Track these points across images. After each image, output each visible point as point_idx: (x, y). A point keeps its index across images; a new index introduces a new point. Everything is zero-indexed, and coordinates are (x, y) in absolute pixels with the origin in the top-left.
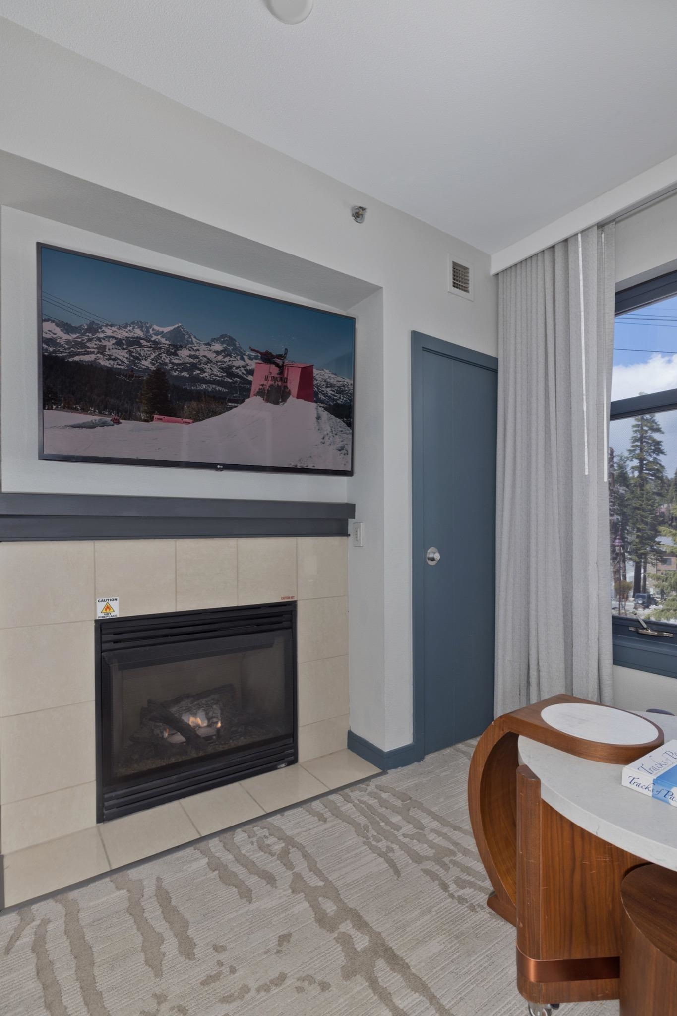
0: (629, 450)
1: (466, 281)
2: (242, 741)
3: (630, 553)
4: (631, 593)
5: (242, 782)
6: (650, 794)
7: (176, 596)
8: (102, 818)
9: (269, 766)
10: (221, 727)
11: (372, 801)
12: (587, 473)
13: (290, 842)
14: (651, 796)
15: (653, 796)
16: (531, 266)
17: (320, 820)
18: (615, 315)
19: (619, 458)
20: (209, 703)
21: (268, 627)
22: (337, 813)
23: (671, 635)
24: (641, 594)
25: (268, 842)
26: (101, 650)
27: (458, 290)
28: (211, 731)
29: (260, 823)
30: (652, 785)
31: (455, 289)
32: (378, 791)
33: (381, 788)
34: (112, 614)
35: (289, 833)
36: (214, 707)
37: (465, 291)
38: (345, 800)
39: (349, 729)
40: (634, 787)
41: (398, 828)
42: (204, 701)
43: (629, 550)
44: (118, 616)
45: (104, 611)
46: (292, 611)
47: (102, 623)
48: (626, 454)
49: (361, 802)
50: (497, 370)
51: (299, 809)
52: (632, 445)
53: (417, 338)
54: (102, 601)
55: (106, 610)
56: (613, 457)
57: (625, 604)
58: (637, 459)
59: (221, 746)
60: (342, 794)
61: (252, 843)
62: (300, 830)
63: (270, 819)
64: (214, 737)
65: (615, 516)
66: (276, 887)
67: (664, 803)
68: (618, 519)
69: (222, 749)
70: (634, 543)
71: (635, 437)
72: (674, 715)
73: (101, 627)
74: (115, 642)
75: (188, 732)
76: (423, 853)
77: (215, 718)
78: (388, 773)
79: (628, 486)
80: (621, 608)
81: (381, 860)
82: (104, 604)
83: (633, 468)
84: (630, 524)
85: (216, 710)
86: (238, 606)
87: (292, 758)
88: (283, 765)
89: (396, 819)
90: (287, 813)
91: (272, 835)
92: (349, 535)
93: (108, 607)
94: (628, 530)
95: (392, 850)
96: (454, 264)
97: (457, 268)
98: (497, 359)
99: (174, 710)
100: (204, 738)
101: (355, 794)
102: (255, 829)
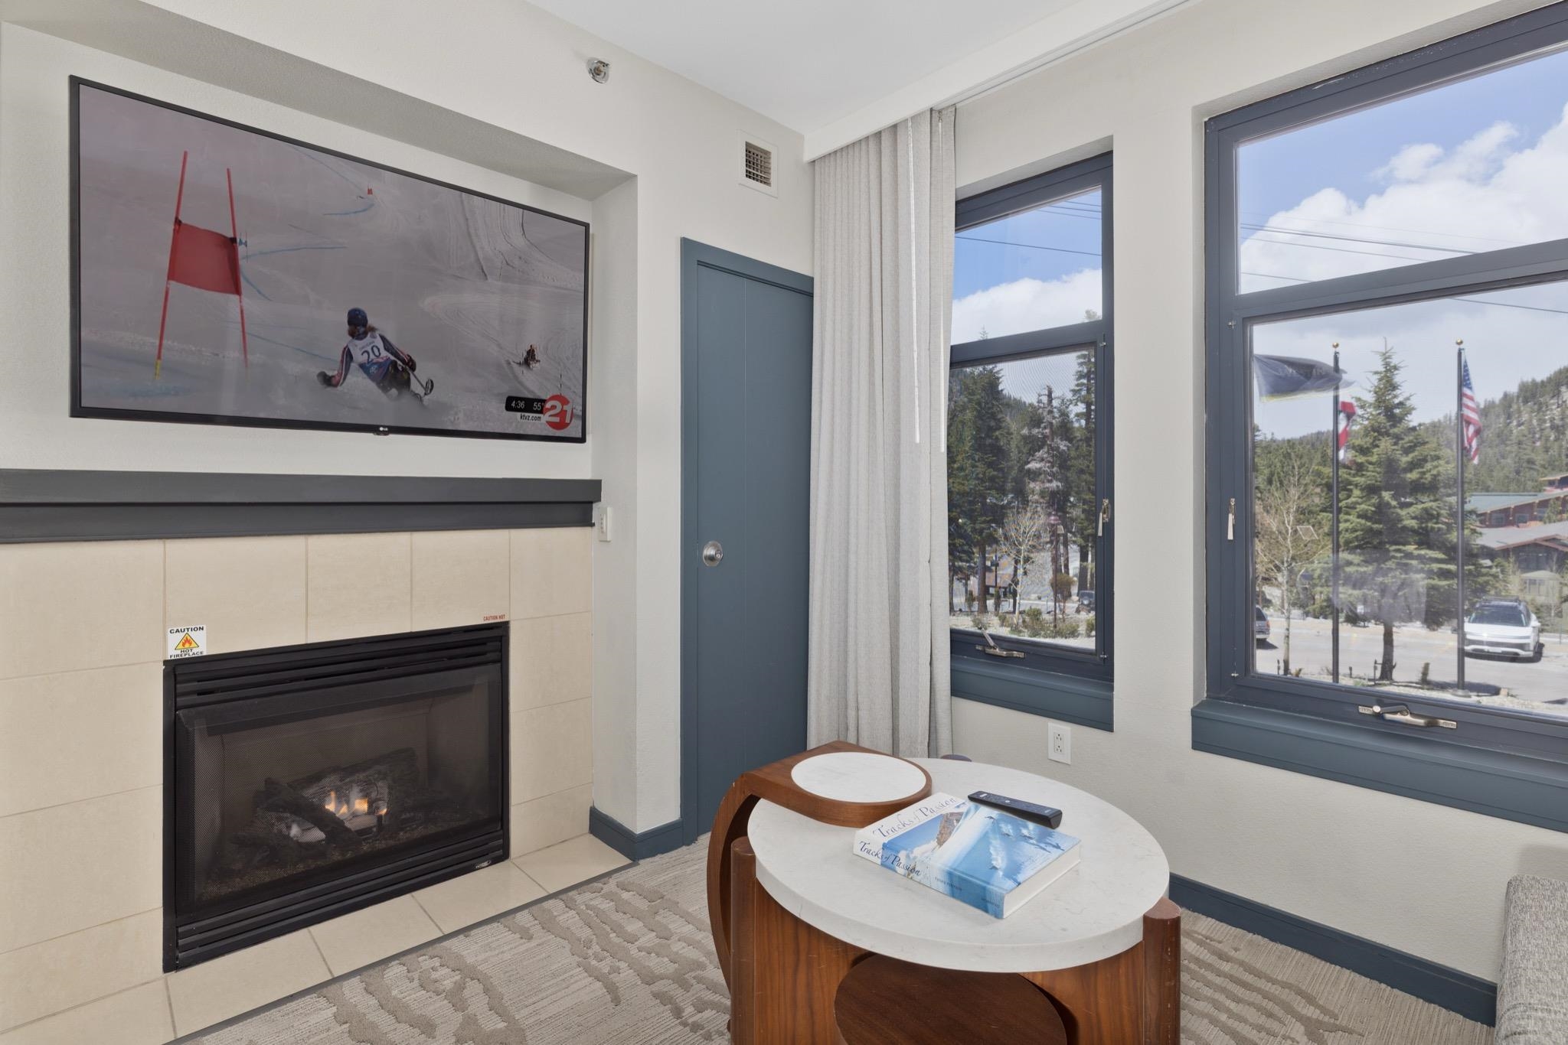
0: (1073, 391)
1: (766, 170)
2: (419, 832)
3: (1074, 534)
4: (1075, 590)
5: (416, 894)
6: (879, 861)
7: (307, 620)
8: (172, 963)
9: (462, 867)
10: (387, 813)
11: (606, 905)
12: (918, 440)
13: (470, 973)
14: (880, 863)
15: (882, 865)
16: (854, 156)
17: (521, 938)
18: (956, 230)
19: (1059, 401)
20: (371, 778)
21: (462, 661)
22: (549, 925)
23: (1022, 655)
24: (1087, 592)
25: (435, 975)
26: (175, 706)
27: (755, 182)
28: (370, 821)
29: (430, 950)
30: (881, 851)
31: (751, 180)
32: (619, 891)
33: (624, 887)
34: (195, 650)
35: (470, 960)
36: (380, 784)
37: (765, 183)
38: (566, 907)
39: (592, 805)
40: (864, 854)
41: (632, 939)
42: (361, 776)
43: (1073, 530)
44: (205, 654)
45: (181, 646)
46: (502, 636)
47: (176, 665)
48: (1069, 396)
49: (588, 907)
50: (813, 294)
51: (495, 925)
52: (1076, 383)
53: (690, 249)
54: (177, 631)
55: (184, 645)
56: (1052, 399)
57: (1064, 607)
58: (1082, 402)
59: (383, 842)
60: (564, 898)
61: (412, 980)
62: (489, 954)
63: (447, 944)
64: (375, 829)
65: (1054, 481)
66: (434, 1038)
67: (891, 871)
68: (1058, 486)
69: (384, 846)
70: (1079, 520)
71: (1080, 372)
72: (971, 761)
73: (174, 672)
74: (200, 693)
75: (332, 826)
76: (659, 971)
77: (380, 800)
78: (639, 864)
79: (1070, 440)
80: (1057, 611)
81: (599, 984)
82: (182, 635)
83: (1077, 415)
84: (1073, 493)
85: (382, 788)
86: (411, 633)
87: (500, 852)
88: (486, 864)
89: (633, 927)
90: (473, 932)
91: (443, 966)
92: (593, 525)
93: (187, 641)
94: (1070, 502)
95: (617, 970)
96: (748, 144)
97: (752, 150)
98: (812, 279)
99: (309, 792)
100: (357, 831)
101: (581, 898)
102: (421, 959)
